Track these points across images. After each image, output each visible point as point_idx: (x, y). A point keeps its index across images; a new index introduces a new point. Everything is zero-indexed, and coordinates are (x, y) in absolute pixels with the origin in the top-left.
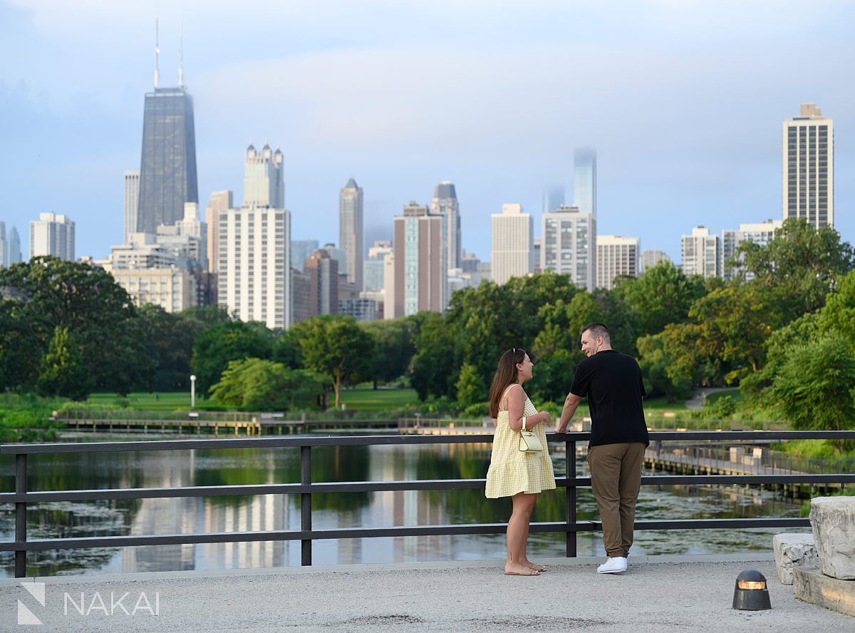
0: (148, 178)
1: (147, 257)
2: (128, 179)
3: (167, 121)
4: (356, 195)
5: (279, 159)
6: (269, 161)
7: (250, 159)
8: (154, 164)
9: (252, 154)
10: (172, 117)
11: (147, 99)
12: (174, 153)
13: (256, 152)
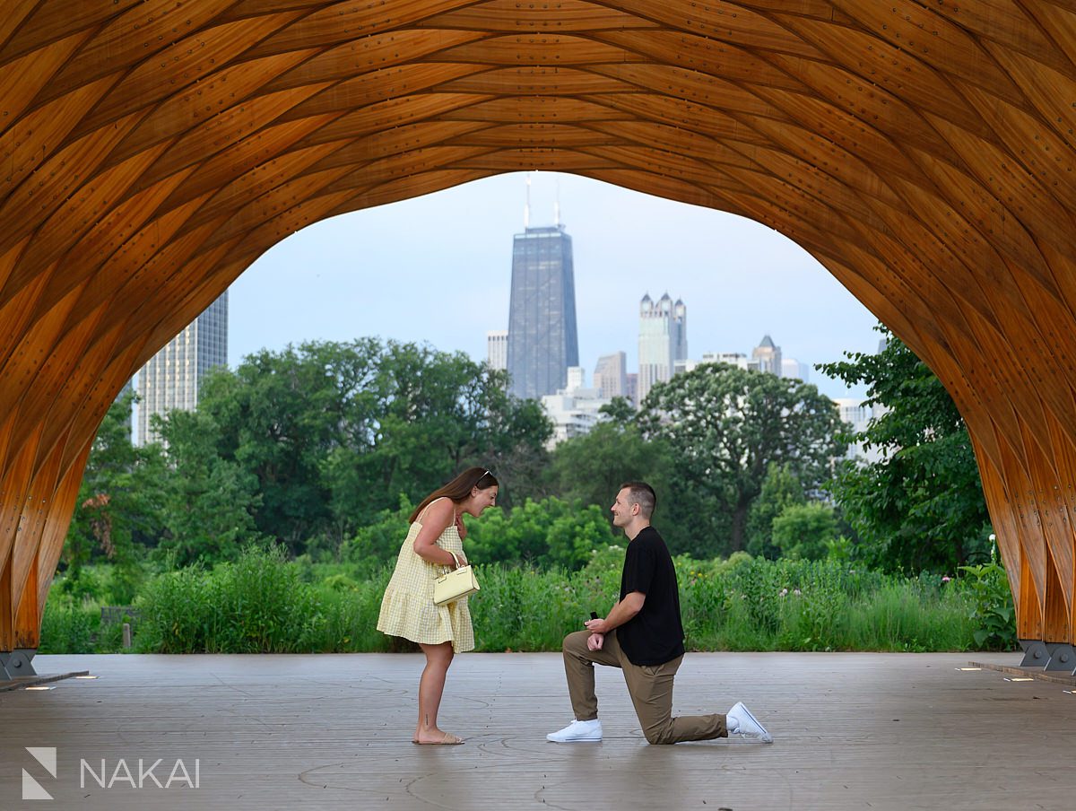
0: (517, 338)
1: (567, 425)
2: (492, 341)
3: (541, 268)
4: (773, 357)
5: (680, 311)
6: (670, 314)
7: (646, 313)
8: (526, 321)
9: (647, 306)
10: (547, 263)
11: (516, 241)
12: (549, 307)
13: (652, 303)
